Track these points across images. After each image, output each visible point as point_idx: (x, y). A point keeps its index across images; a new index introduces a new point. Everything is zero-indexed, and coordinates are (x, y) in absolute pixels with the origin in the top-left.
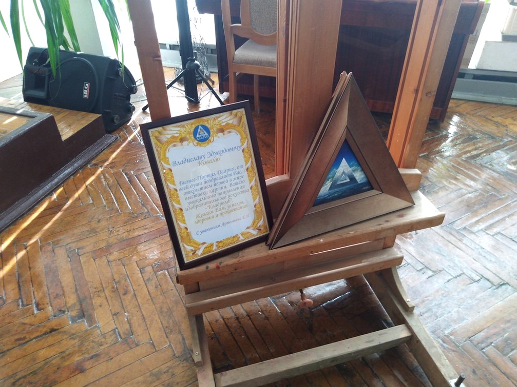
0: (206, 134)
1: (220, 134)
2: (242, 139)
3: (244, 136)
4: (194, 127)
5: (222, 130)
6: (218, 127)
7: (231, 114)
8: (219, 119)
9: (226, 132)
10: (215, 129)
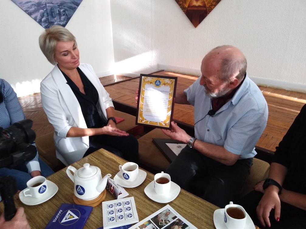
0: (159, 84)
1: (164, 85)
2: (171, 90)
3: (172, 89)
4: (156, 80)
5: (165, 84)
6: (164, 83)
7: (170, 80)
8: (165, 80)
9: (166, 85)
10: (162, 83)
